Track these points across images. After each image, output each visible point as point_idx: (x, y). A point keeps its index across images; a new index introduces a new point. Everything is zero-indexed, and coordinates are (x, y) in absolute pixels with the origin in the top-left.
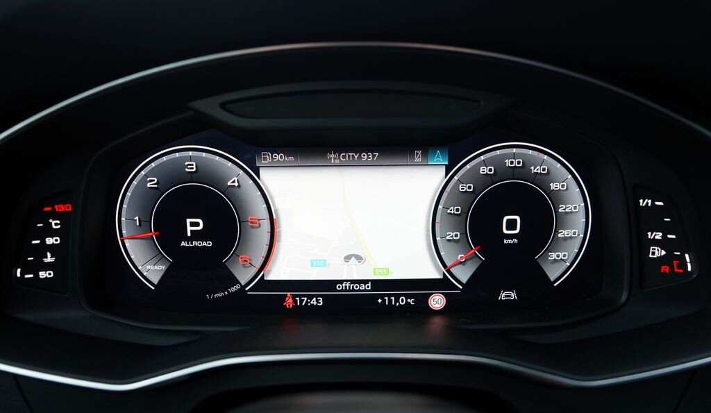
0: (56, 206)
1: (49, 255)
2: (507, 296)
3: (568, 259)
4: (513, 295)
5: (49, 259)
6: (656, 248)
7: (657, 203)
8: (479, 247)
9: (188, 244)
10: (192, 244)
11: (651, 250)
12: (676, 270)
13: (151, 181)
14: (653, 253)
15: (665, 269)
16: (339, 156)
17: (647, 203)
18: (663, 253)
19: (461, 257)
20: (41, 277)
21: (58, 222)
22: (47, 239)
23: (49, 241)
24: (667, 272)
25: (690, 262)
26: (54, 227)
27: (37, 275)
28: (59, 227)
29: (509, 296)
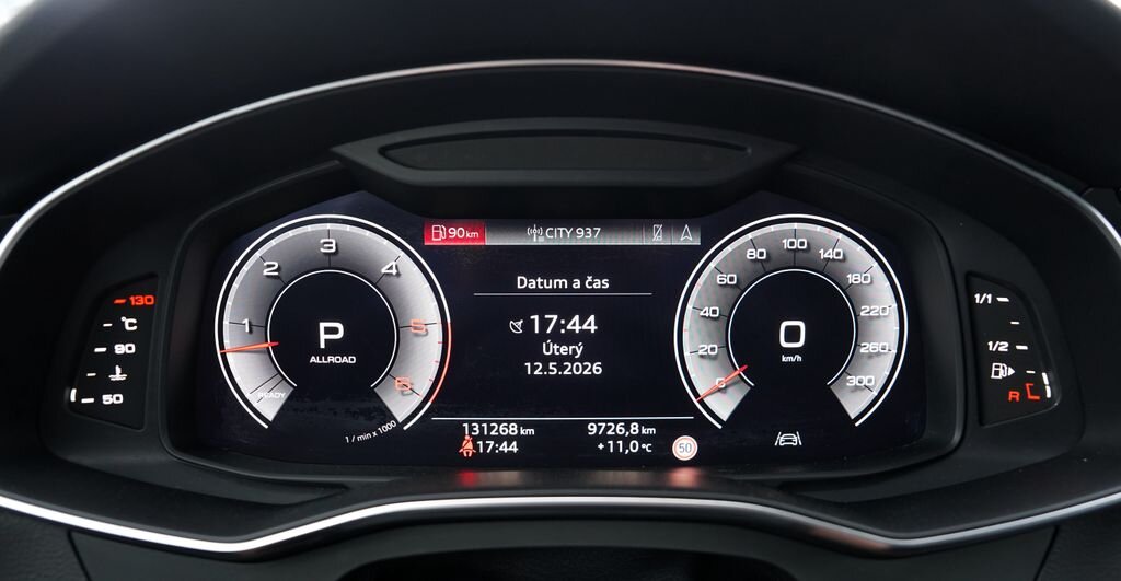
0: (132, 298)
1: (118, 369)
2: (786, 441)
3: (874, 386)
4: (796, 439)
5: (118, 376)
6: (1001, 365)
7: (1000, 299)
8: (745, 367)
9: (321, 359)
10: (326, 360)
11: (994, 369)
12: (1030, 397)
13: (269, 266)
14: (997, 373)
15: (1014, 395)
16: (544, 232)
17: (986, 299)
18: (1011, 371)
19: (720, 382)
20: (105, 402)
21: (134, 321)
22: (116, 347)
23: (120, 349)
24: (1018, 399)
25: (1050, 385)
26: (128, 328)
27: (99, 400)
28: (135, 328)
29: (790, 441)
